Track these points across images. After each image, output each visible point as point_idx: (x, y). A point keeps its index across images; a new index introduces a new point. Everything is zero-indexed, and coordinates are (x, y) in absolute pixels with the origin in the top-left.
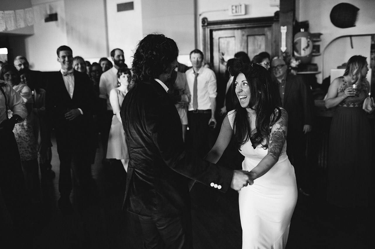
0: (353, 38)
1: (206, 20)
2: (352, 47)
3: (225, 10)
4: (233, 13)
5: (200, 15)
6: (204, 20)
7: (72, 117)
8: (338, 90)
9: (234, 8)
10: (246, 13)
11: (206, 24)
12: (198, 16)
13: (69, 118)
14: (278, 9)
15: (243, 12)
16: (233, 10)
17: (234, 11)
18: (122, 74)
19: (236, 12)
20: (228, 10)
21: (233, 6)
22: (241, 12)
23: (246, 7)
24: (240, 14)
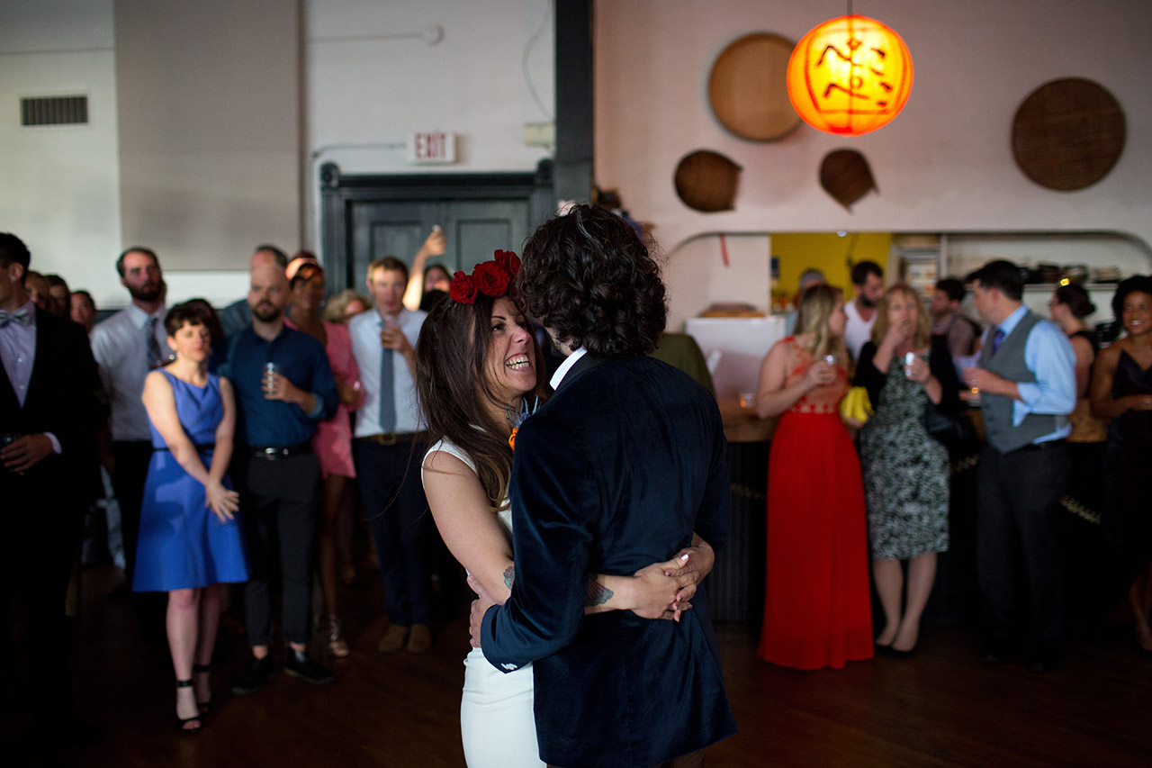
0: (729, 241)
1: (333, 172)
2: (726, 261)
3: (392, 147)
4: (419, 155)
5: (316, 155)
6: (328, 171)
7: (25, 458)
8: (785, 371)
9: (423, 141)
10: (458, 159)
11: (334, 183)
12: (309, 158)
13: (15, 462)
14: (547, 153)
15: (450, 156)
16: (419, 146)
17: (423, 151)
18: (182, 326)
19: (429, 153)
20: (403, 146)
21: (418, 137)
22: (443, 153)
23: (458, 141)
24: (438, 159)
